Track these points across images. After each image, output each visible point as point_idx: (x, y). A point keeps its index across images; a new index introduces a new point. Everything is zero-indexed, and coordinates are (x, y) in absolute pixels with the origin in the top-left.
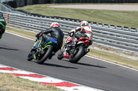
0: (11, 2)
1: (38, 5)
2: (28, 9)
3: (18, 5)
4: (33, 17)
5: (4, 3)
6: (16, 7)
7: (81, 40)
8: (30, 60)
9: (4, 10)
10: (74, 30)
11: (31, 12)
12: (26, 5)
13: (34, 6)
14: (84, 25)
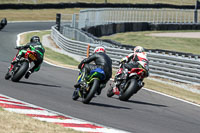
0: (93, 27)
1: (132, 33)
2: (118, 39)
3: (103, 32)
4: (124, 50)
5: (83, 30)
6: (101, 36)
7: (133, 72)
8: (75, 99)
9: (83, 40)
10: (126, 59)
11: (123, 43)
12: (115, 32)
13: (127, 34)
14: (138, 51)
